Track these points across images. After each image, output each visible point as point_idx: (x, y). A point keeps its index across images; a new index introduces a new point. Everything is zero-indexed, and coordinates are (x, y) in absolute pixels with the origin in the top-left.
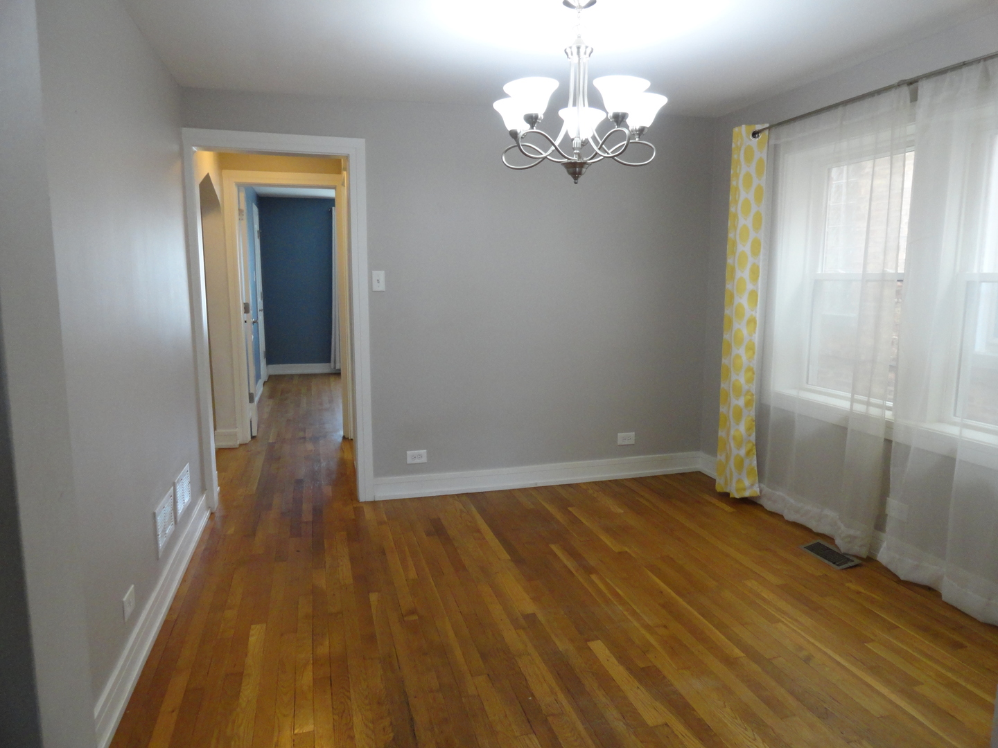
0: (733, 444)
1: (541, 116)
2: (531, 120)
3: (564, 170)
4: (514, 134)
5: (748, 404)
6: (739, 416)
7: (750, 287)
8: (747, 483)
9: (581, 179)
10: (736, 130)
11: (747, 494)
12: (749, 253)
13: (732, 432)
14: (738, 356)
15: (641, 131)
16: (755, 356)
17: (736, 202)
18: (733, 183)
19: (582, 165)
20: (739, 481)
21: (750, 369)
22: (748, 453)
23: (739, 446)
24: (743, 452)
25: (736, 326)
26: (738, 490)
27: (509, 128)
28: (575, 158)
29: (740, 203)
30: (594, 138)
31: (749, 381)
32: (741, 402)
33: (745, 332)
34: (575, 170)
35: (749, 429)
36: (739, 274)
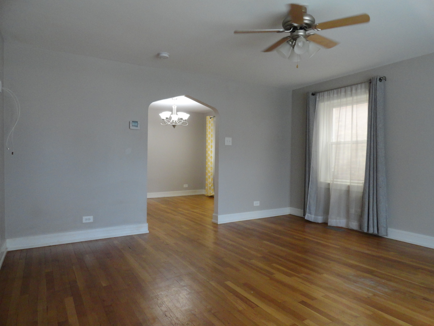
0: (208, 184)
1: (168, 118)
2: (167, 118)
3: (172, 126)
4: (163, 120)
5: (211, 175)
6: (209, 178)
7: (211, 149)
8: (212, 192)
9: (175, 128)
10: (207, 117)
11: (212, 195)
12: (210, 143)
13: (208, 181)
14: (209, 164)
15: (185, 120)
16: (212, 164)
17: (207, 132)
18: (207, 128)
19: (175, 125)
20: (210, 192)
21: (211, 167)
22: (212, 186)
23: (210, 184)
24: (210, 185)
25: (208, 158)
26: (210, 194)
27: (162, 118)
28: (174, 124)
29: (208, 132)
30: (177, 121)
31: (211, 170)
32: (210, 174)
33: (210, 159)
34: (174, 126)
35: (211, 180)
36: (208, 147)
